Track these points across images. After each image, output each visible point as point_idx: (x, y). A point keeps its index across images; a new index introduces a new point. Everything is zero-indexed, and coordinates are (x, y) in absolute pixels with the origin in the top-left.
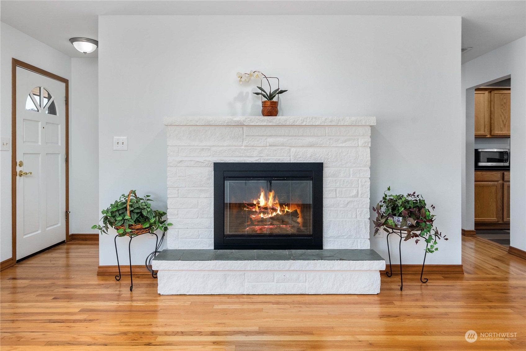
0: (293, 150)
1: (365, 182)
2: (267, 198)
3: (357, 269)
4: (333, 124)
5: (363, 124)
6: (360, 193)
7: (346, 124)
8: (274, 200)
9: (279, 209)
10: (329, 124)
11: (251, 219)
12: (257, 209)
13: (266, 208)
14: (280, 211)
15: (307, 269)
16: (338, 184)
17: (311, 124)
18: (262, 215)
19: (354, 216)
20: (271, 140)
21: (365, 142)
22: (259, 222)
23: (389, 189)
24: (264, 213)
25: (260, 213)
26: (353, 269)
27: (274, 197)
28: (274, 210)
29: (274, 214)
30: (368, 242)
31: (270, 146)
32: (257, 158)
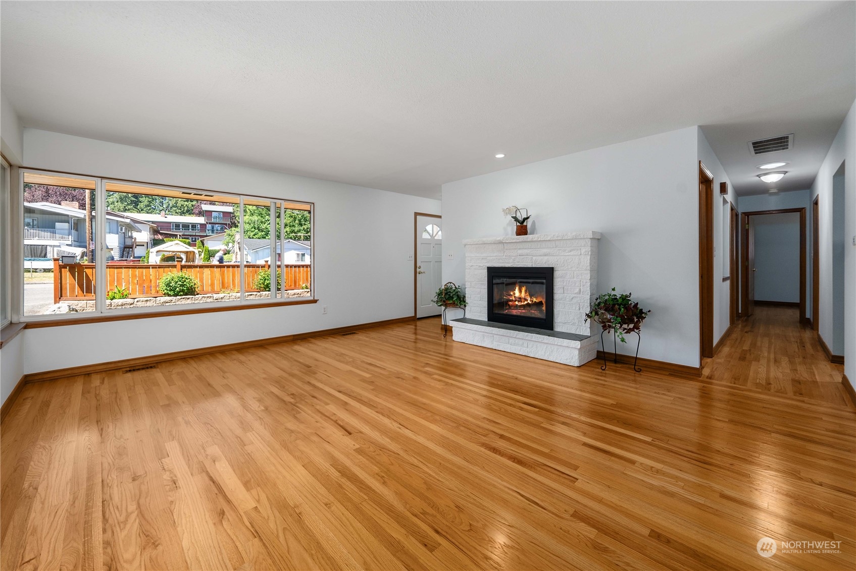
0: (534, 258)
1: (586, 283)
2: (520, 291)
3: (559, 344)
4: (559, 238)
5: (582, 237)
6: (582, 290)
7: (568, 238)
8: (526, 293)
9: (529, 299)
10: (556, 239)
11: (509, 305)
12: (514, 299)
13: (520, 298)
14: (530, 301)
15: (527, 338)
16: (565, 283)
17: (544, 239)
18: (517, 303)
19: (577, 308)
20: (520, 252)
21: (586, 251)
22: (514, 307)
23: (614, 289)
24: (519, 301)
25: (515, 301)
26: (556, 343)
27: (526, 291)
28: (526, 300)
29: (526, 302)
30: (589, 330)
31: (519, 255)
32: (512, 264)
